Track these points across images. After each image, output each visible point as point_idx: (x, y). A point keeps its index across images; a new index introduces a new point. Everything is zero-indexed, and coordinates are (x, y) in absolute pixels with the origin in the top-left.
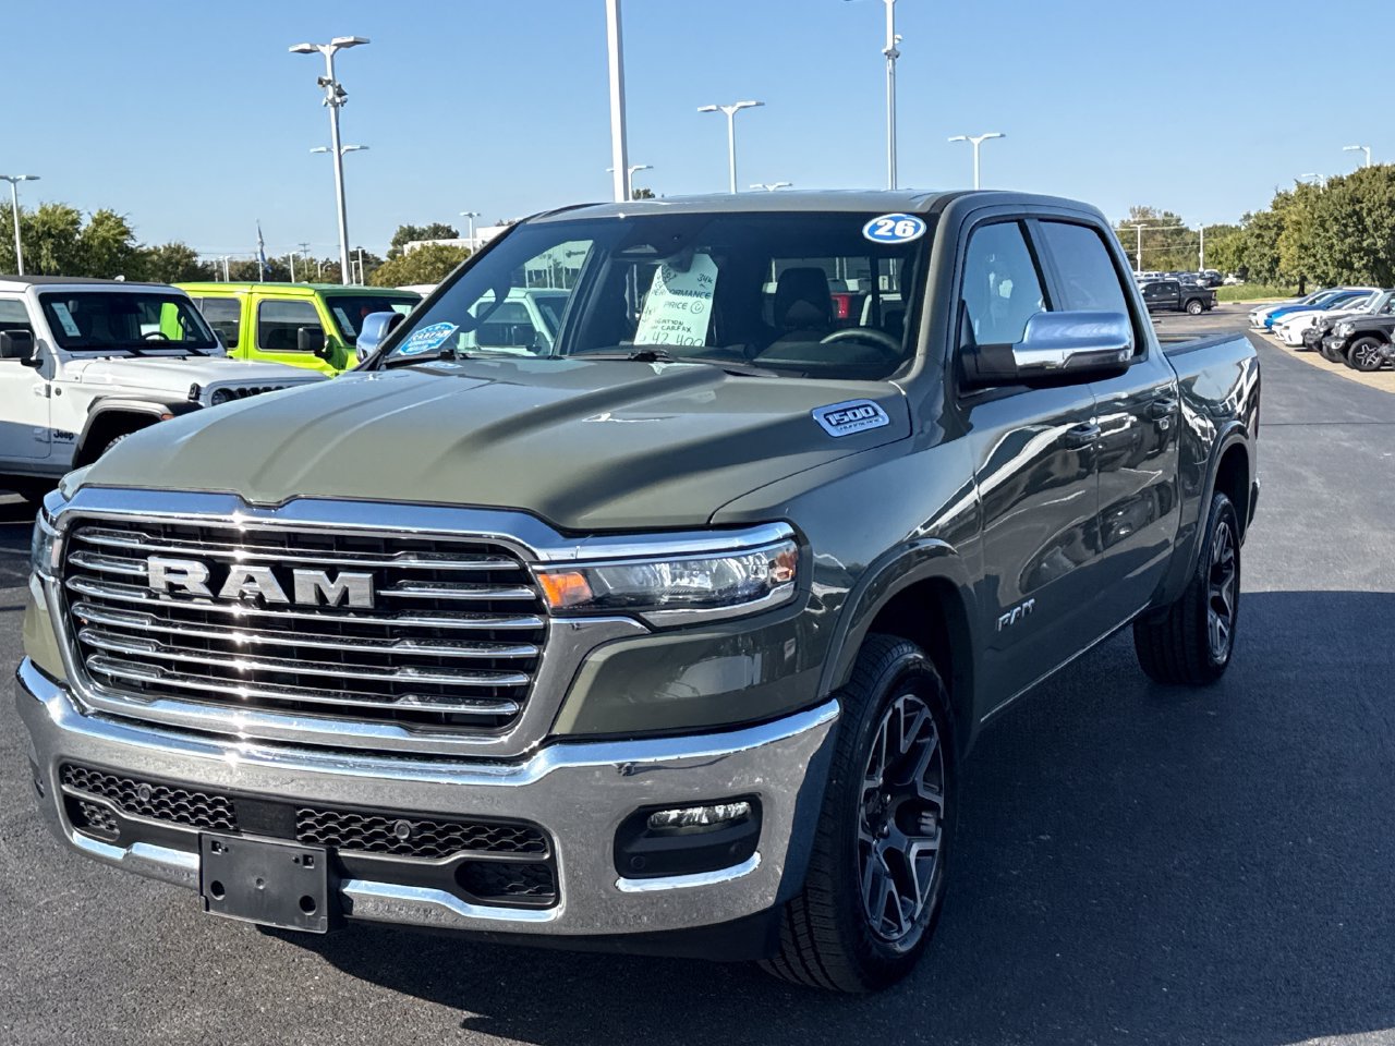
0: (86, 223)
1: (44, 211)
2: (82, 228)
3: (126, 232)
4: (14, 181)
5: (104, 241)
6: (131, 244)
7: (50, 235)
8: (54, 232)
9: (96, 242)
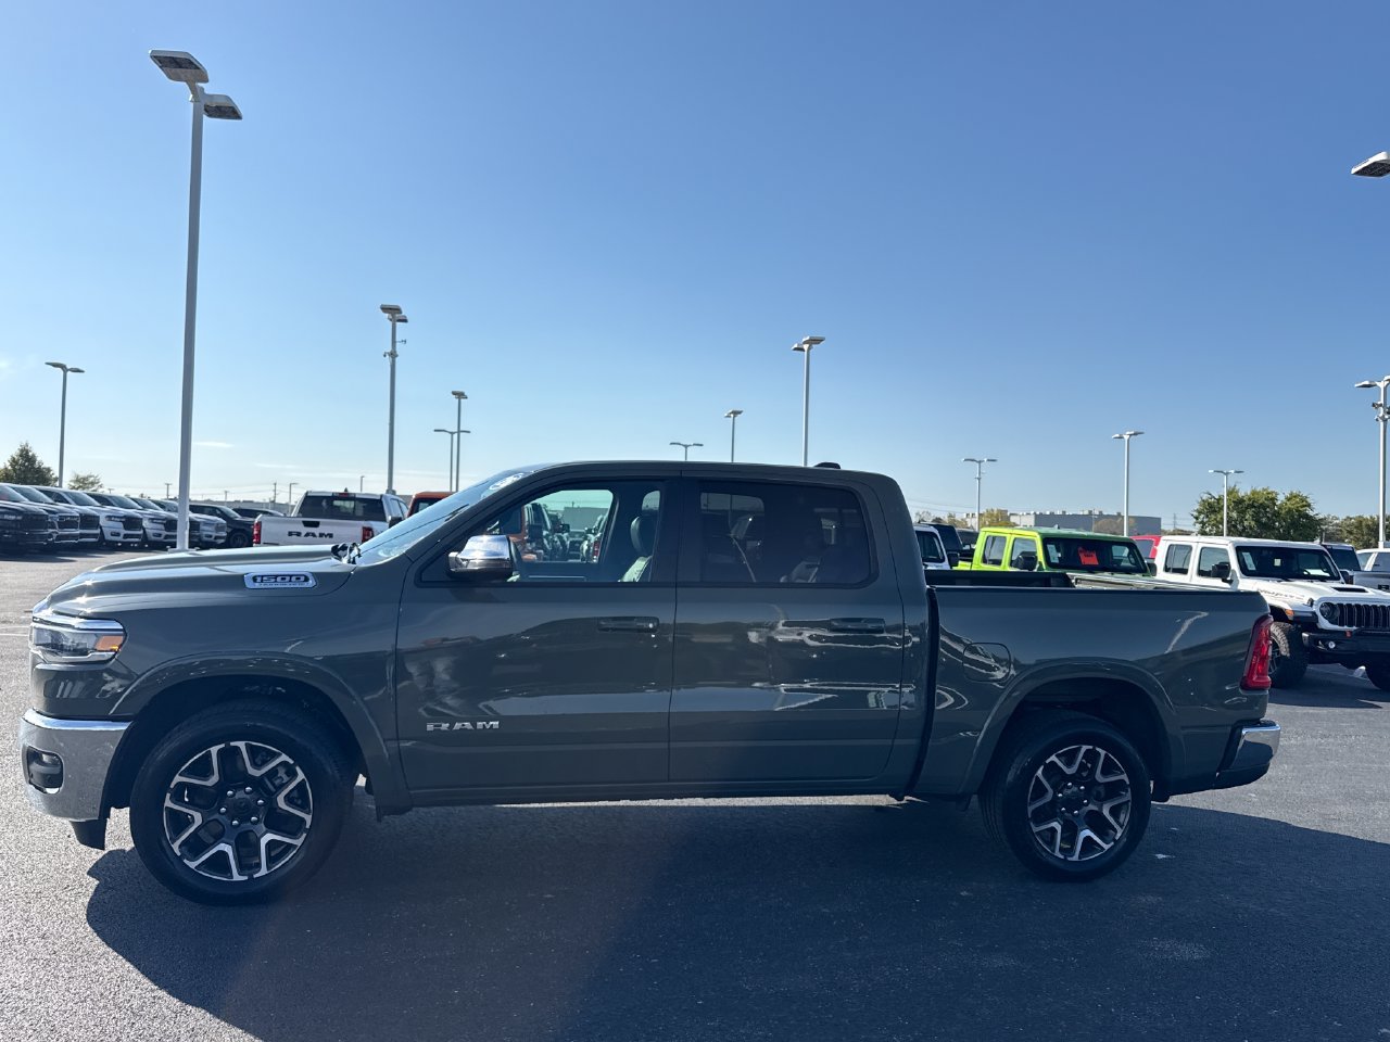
0: (1281, 499)
1: (1254, 492)
2: (1278, 503)
3: (1309, 505)
4: (1227, 474)
5: (1290, 510)
6: (1311, 513)
7: (1253, 506)
8: (1256, 505)
9: (1283, 512)
